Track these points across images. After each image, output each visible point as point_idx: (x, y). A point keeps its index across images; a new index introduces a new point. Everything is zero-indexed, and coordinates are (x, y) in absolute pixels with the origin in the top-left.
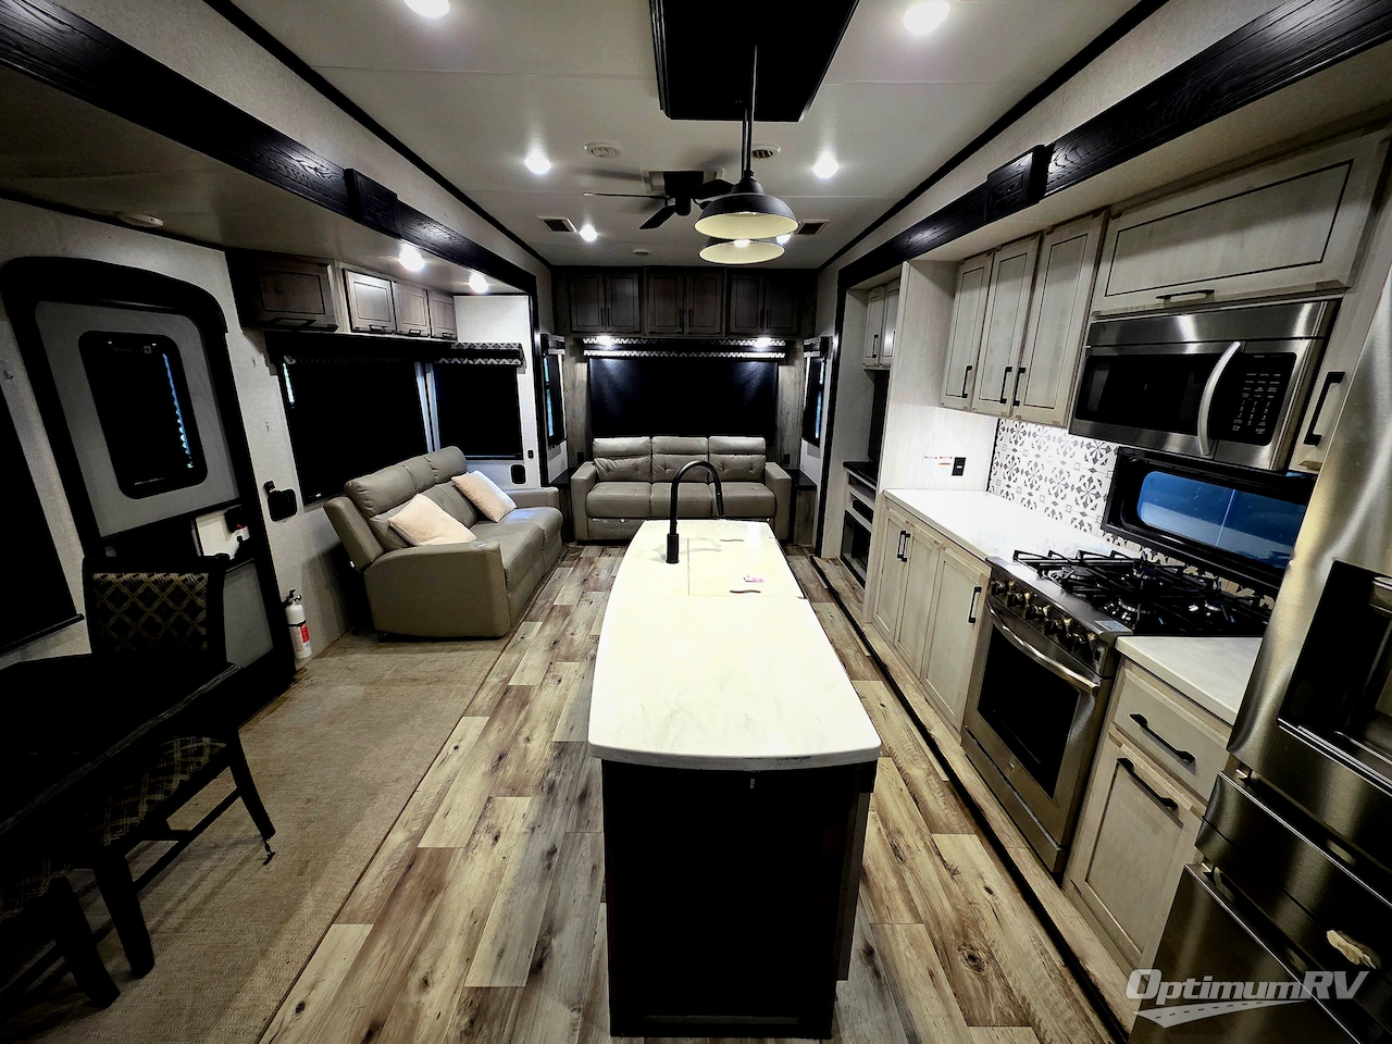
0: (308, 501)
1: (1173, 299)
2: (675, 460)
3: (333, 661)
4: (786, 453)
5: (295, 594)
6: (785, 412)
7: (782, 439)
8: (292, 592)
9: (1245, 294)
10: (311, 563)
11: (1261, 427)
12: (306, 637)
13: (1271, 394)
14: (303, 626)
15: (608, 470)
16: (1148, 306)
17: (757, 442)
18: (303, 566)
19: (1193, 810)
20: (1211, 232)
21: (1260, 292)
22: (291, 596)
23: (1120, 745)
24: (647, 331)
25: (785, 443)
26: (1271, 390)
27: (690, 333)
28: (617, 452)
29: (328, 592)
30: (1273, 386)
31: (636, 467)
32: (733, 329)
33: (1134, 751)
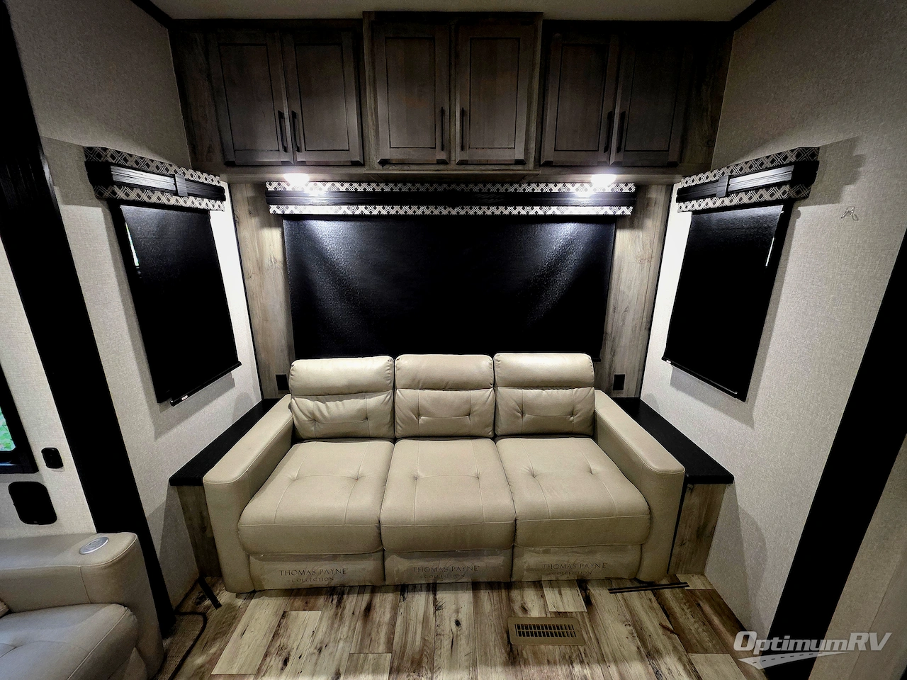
2: (436, 402)
4: (618, 372)
6: (621, 308)
7: (614, 353)
15: (314, 419)
17: (577, 363)
24: (375, 159)
25: (617, 359)
27: (462, 163)
28: (330, 388)
31: (365, 416)
32: (548, 154)
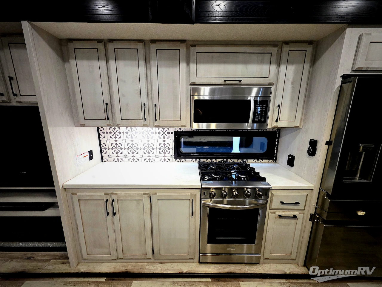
1: (227, 82)
9: (250, 83)
11: (263, 119)
13: (264, 110)
16: (218, 83)
19: (300, 213)
20: (236, 62)
21: (255, 83)
23: (275, 213)
26: (263, 109)
30: (264, 108)
33: (278, 211)
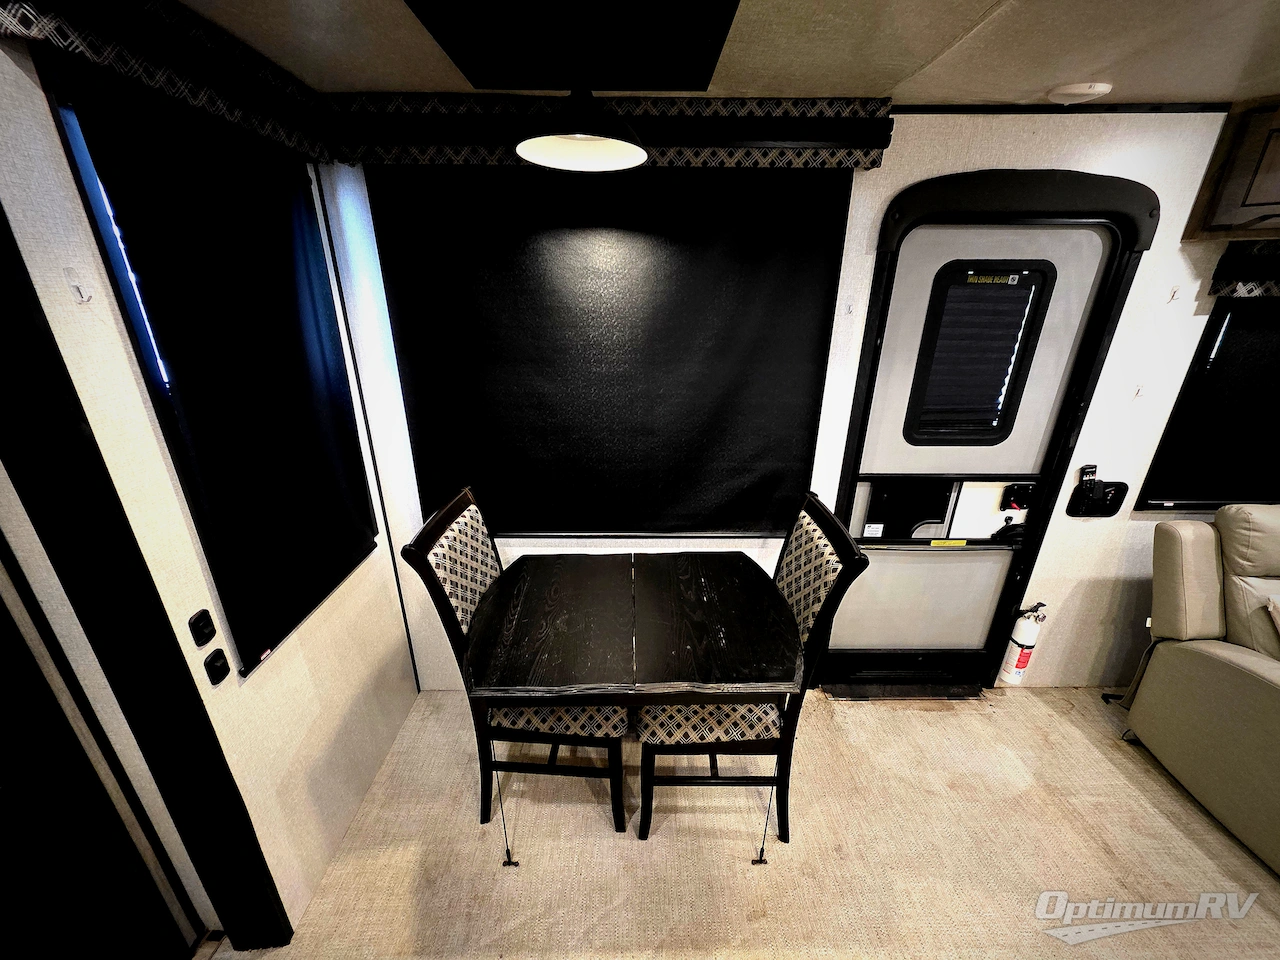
0: (1141, 505)
3: (1040, 709)
5: (1041, 611)
8: (1041, 605)
10: (1096, 585)
12: (1022, 663)
14: (1026, 651)
18: (1081, 583)
22: (1035, 609)
29: (1101, 628)
